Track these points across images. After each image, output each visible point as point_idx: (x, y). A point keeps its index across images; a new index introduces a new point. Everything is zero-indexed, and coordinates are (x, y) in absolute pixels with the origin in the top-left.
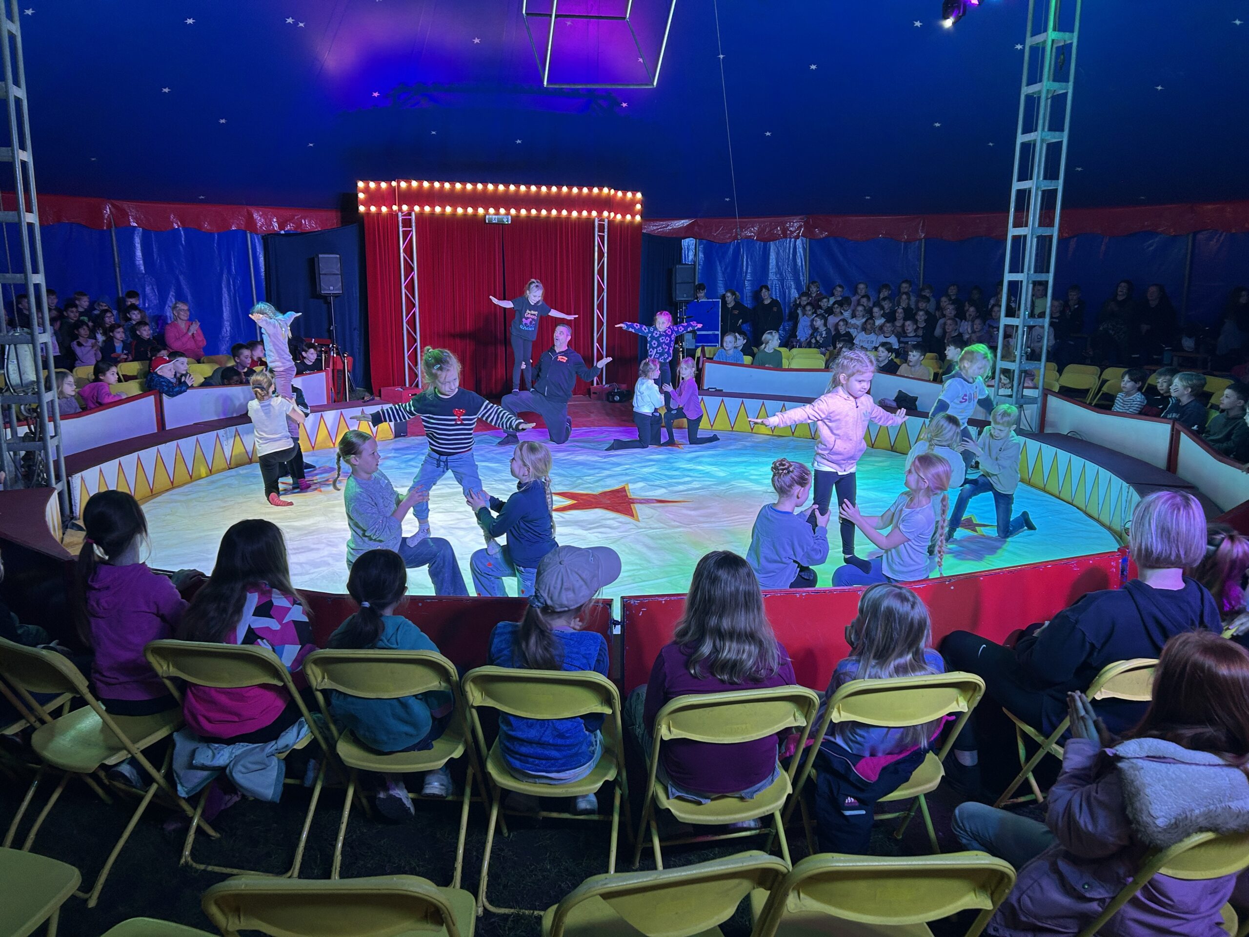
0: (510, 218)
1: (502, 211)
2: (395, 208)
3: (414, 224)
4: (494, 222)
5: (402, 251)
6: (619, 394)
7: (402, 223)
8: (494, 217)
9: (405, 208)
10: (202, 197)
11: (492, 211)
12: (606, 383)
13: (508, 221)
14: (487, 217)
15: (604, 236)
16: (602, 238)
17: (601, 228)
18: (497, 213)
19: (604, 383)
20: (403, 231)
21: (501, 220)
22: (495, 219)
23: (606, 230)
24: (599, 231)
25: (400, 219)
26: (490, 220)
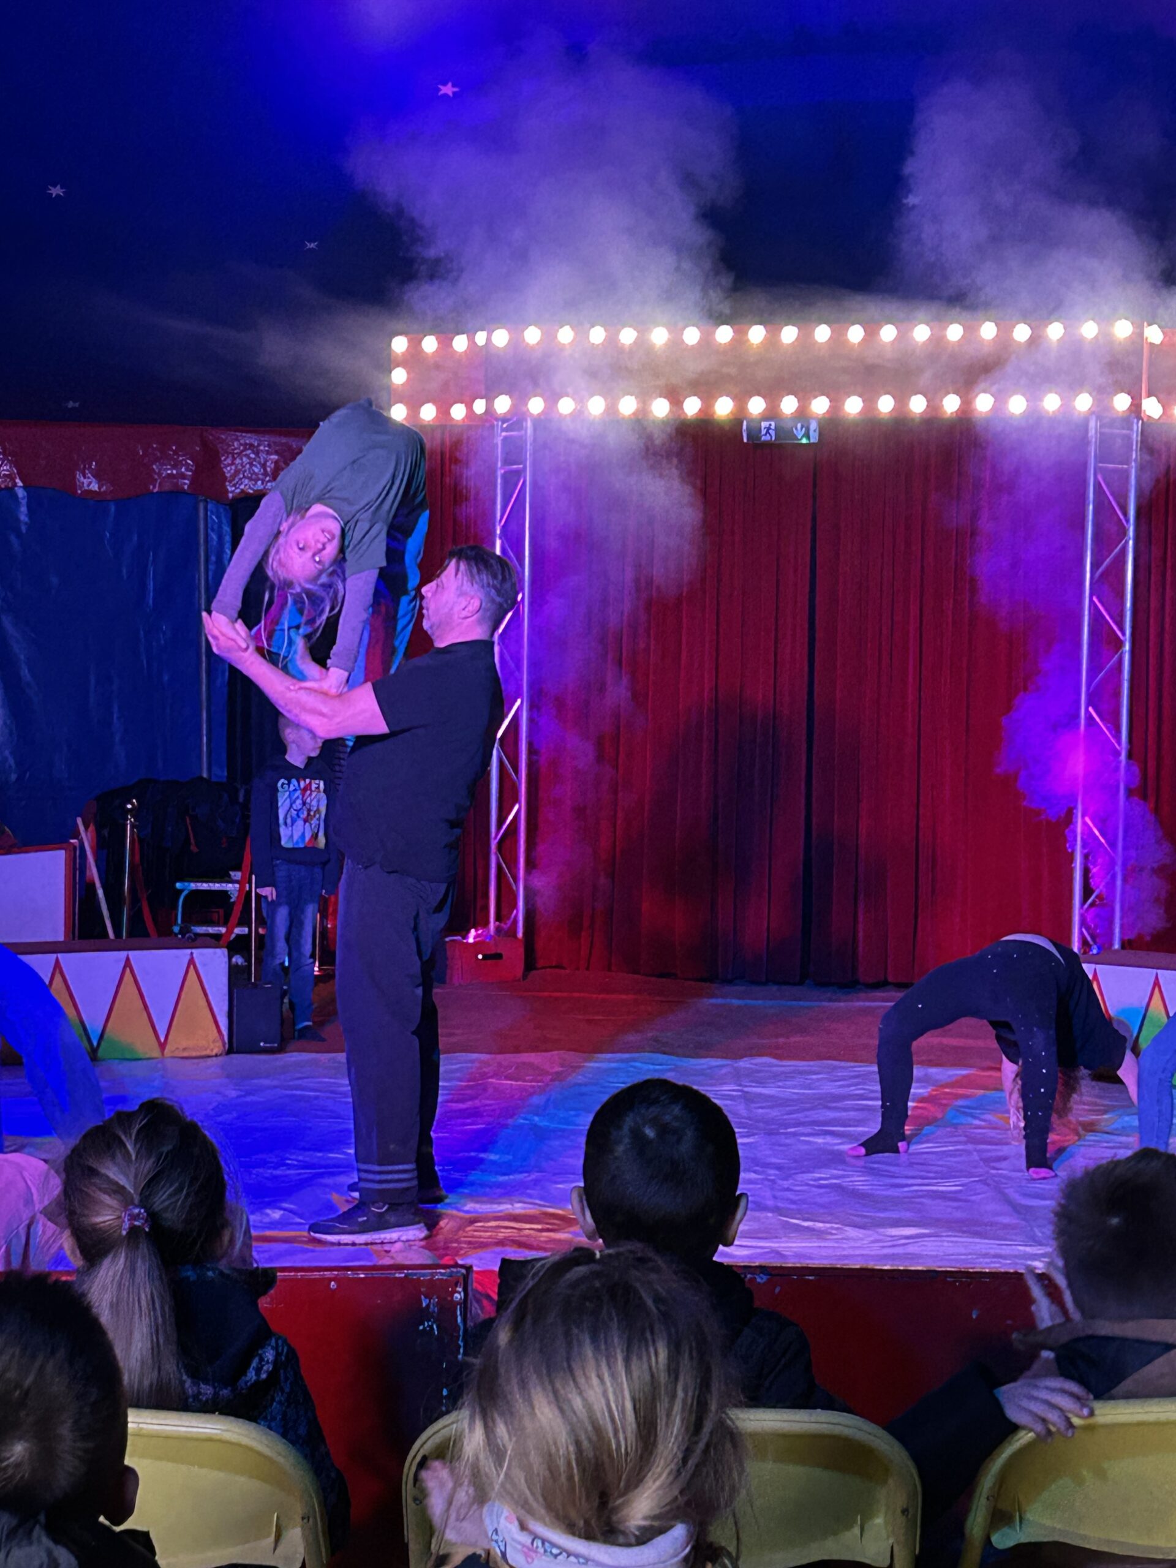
0: (814, 426)
1: (789, 405)
3: (528, 452)
4: (763, 438)
5: (498, 532)
7: (503, 451)
8: (764, 424)
9: (504, 404)
11: (756, 406)
13: (808, 437)
14: (745, 423)
15: (1126, 474)
18: (772, 413)
20: (505, 475)
21: (784, 433)
22: (767, 433)
23: (1133, 455)
25: (498, 438)
26: (754, 433)
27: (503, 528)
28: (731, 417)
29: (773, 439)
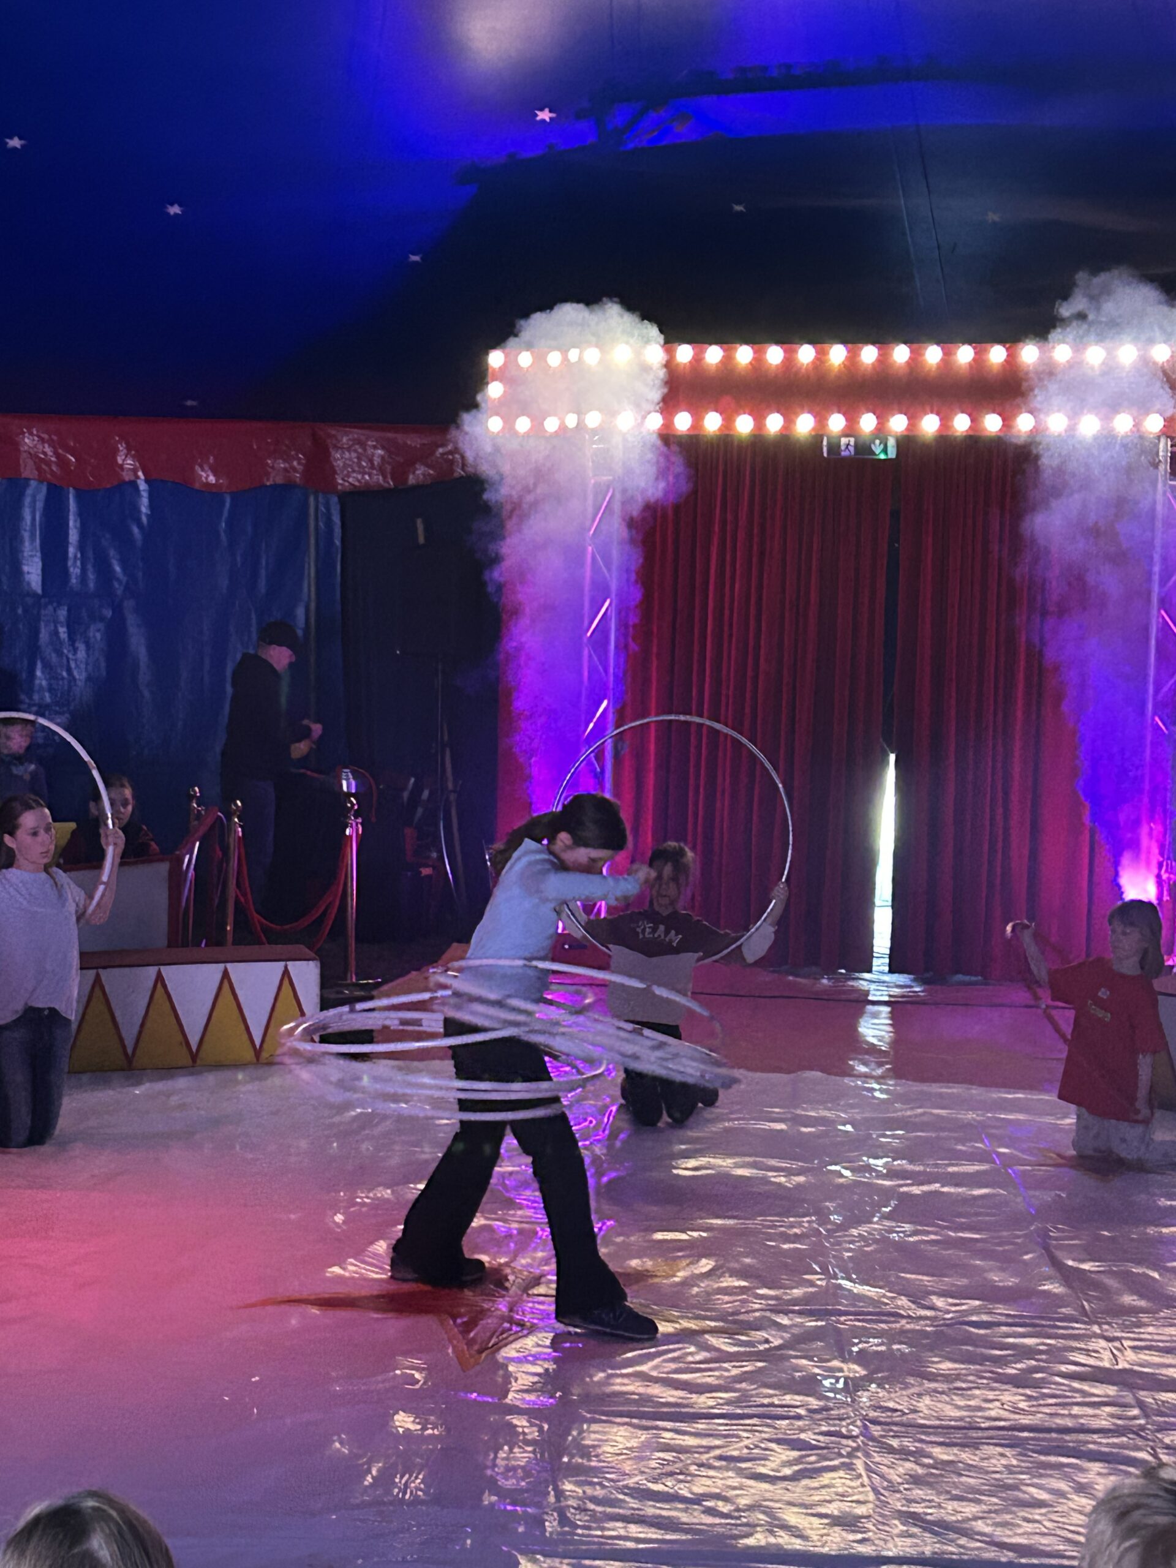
0: (891, 442)
1: (868, 422)
2: (571, 420)
4: (843, 454)
8: (844, 441)
9: (594, 420)
10: (189, 403)
11: (836, 423)
13: (885, 451)
14: (825, 439)
18: (851, 429)
21: (863, 449)
22: (847, 448)
24: (1170, 475)
26: (834, 448)
27: (593, 536)
28: (812, 434)
29: (853, 453)
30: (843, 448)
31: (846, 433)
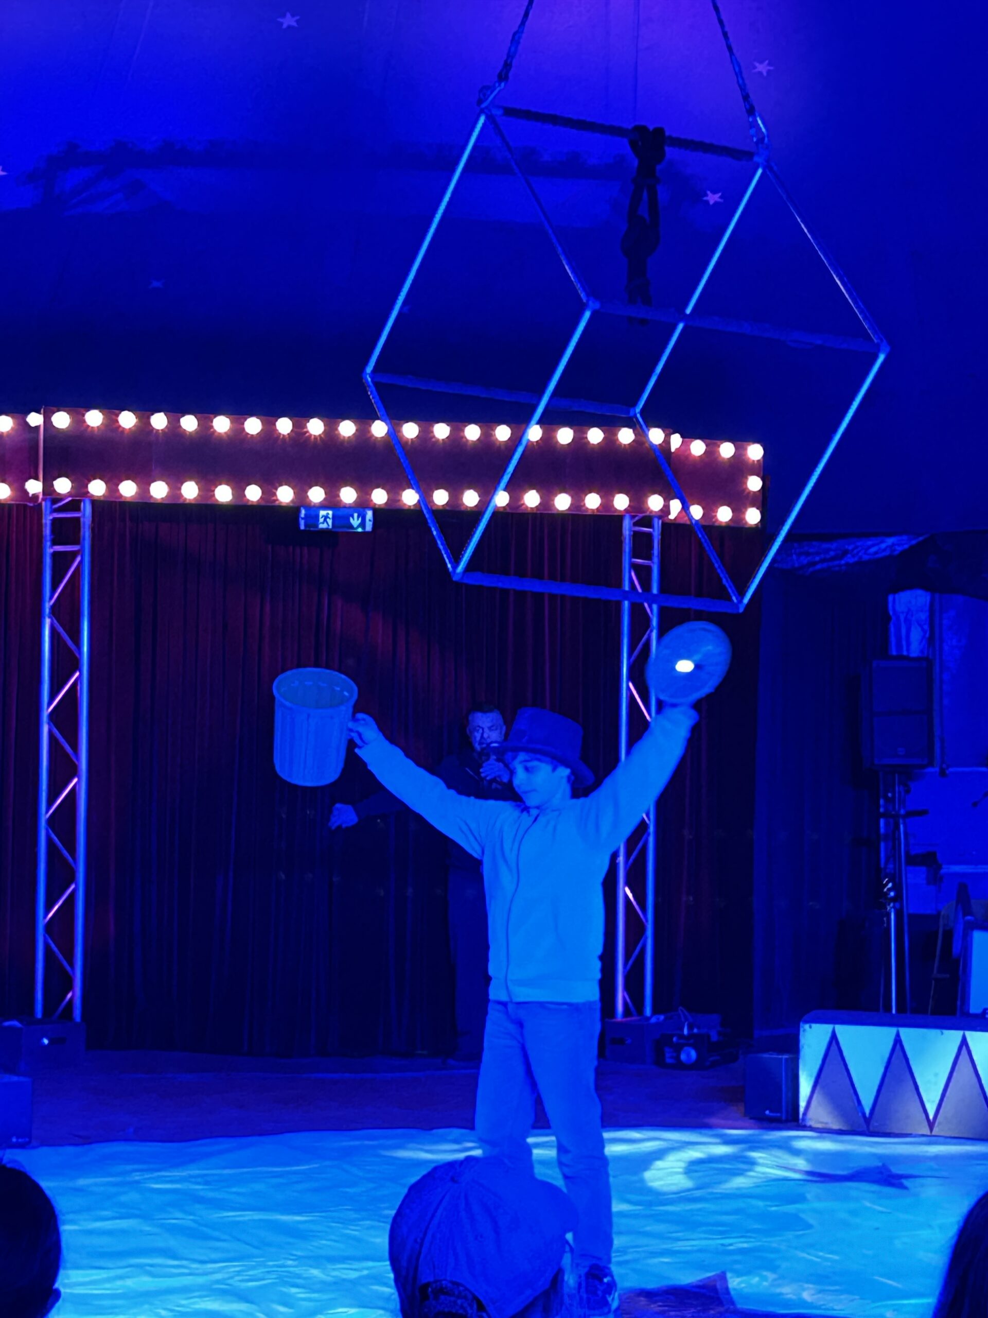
0: (369, 515)
1: (348, 495)
2: (34, 487)
3: (86, 534)
4: (323, 526)
5: (47, 611)
6: (694, 1041)
7: (53, 531)
8: (323, 513)
9: (63, 485)
11: (316, 494)
12: (655, 1011)
13: (363, 524)
14: (303, 512)
15: (649, 569)
16: (644, 574)
17: (642, 544)
18: (332, 502)
19: (648, 1011)
20: (55, 555)
21: (343, 521)
22: (326, 520)
23: (656, 551)
24: (635, 554)
25: (47, 519)
26: (312, 520)
27: (53, 608)
28: (291, 505)
29: (330, 527)
30: (321, 520)
31: (323, 506)
